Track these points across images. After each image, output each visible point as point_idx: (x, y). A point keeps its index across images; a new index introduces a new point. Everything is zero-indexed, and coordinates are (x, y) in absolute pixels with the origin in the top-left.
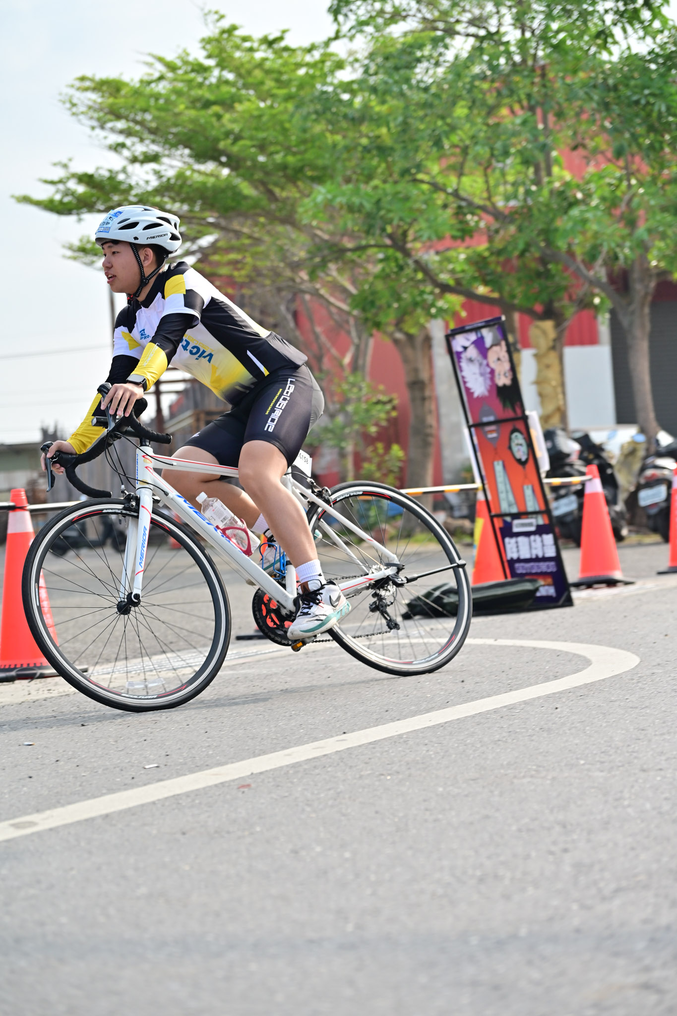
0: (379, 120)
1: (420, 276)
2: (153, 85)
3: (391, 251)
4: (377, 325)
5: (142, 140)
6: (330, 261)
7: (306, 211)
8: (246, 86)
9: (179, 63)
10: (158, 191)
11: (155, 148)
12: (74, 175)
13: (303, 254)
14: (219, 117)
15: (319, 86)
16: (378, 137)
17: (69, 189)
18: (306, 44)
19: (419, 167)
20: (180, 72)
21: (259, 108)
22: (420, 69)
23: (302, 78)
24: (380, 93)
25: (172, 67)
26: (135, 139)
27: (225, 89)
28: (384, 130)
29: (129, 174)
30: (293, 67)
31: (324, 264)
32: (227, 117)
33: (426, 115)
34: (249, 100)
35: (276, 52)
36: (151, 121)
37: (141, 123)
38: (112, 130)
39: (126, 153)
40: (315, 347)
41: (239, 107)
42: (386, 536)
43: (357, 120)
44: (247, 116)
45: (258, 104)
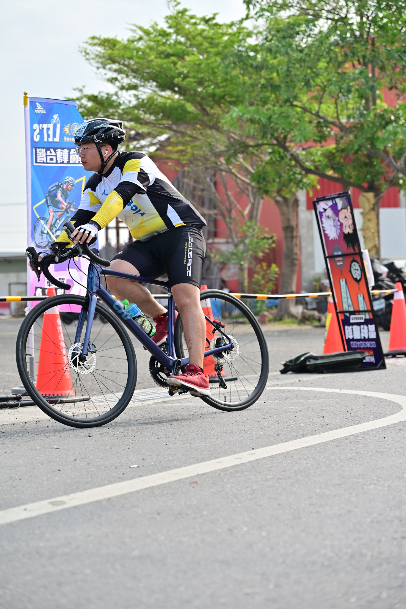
0: (272, 68)
1: (293, 163)
2: (135, 43)
3: (276, 148)
4: (266, 192)
5: (127, 76)
6: (239, 153)
7: (226, 123)
8: (191, 46)
9: (151, 30)
10: (136, 107)
11: (135, 81)
12: (85, 96)
13: (223, 148)
14: (175, 63)
15: (236, 47)
16: (272, 79)
17: (82, 104)
18: (228, 22)
19: (296, 98)
20: (152, 36)
21: (200, 60)
22: (298, 38)
23: (226, 41)
24: (273, 53)
25: (147, 33)
26: (124, 76)
27: (179, 47)
28: (275, 74)
29: (119, 96)
30: (220, 35)
31: (236, 153)
32: (180, 63)
33: (301, 67)
34: (193, 54)
35: (210, 26)
36: (134, 65)
38: (110, 69)
39: (117, 84)
40: (227, 203)
41: (187, 58)
42: (267, 319)
43: (259, 68)
44: (192, 64)
45: (199, 57)
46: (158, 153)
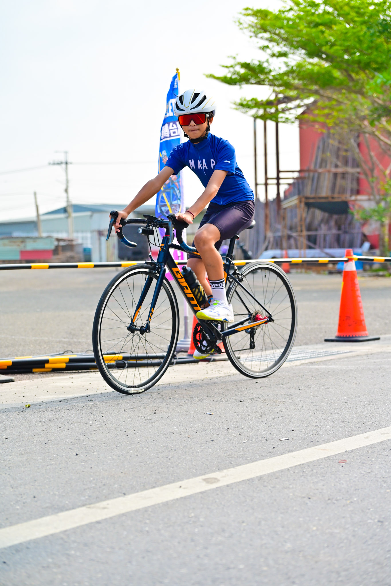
2: (286, 13)
5: (278, 44)
6: (383, 116)
7: (370, 89)
8: (339, 15)
10: (286, 74)
11: (285, 49)
12: (239, 63)
13: (367, 112)
14: (323, 32)
15: (381, 16)
17: (236, 71)
20: (302, 6)
21: (346, 28)
23: (372, 11)
25: (297, 4)
26: (274, 44)
27: (327, 17)
29: (270, 63)
30: (367, 5)
31: (380, 116)
32: (327, 32)
34: (340, 23)
36: (284, 34)
37: (278, 35)
38: (262, 38)
39: (269, 51)
40: (370, 164)
41: (335, 27)
44: (339, 33)
45: (345, 26)
46: (306, 116)
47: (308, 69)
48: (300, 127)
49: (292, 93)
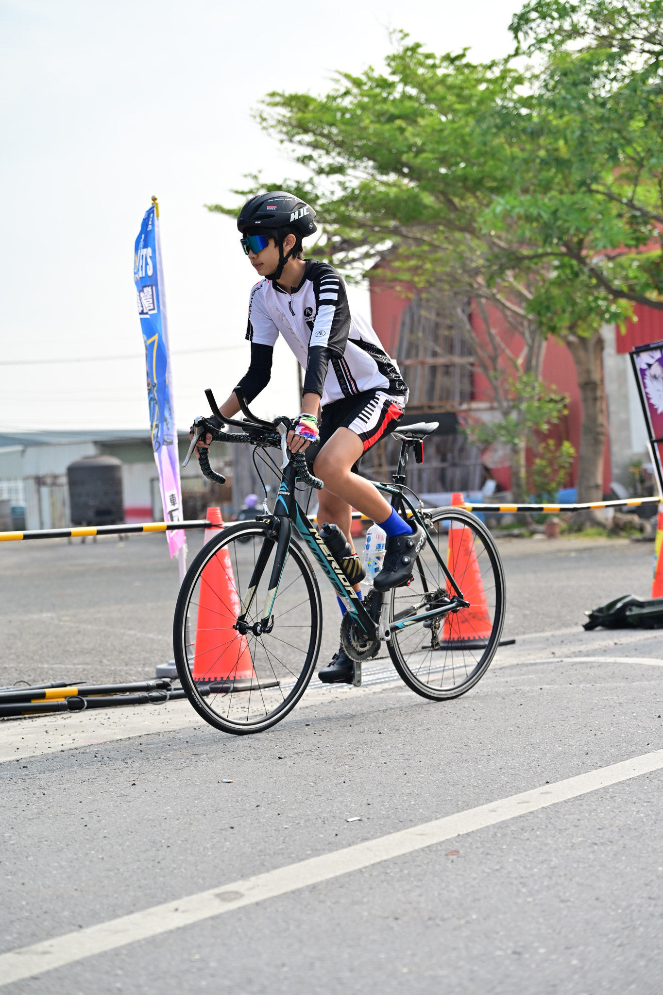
0: (556, 133)
1: (594, 281)
2: (339, 100)
3: (566, 259)
4: (553, 329)
5: (328, 153)
6: (508, 268)
7: (485, 222)
8: (428, 101)
9: (364, 79)
10: (343, 201)
11: (340, 160)
12: (263, 185)
13: (481, 262)
14: (402, 130)
15: (499, 101)
16: (556, 150)
18: (488, 62)
19: (596, 179)
20: (366, 88)
21: (441, 122)
22: (596, 84)
23: (482, 93)
24: (558, 108)
25: (358, 83)
26: (322, 152)
27: (408, 104)
28: (561, 143)
29: (316, 185)
30: (473, 83)
31: (502, 269)
32: (410, 130)
33: (602, 129)
34: (431, 115)
35: (457, 69)
36: (337, 135)
37: (328, 136)
38: (300, 143)
39: (312, 165)
40: (490, 349)
41: (422, 122)
42: (558, 530)
43: (535, 134)
44: (429, 130)
45: (440, 120)
46: (379, 271)
47: (381, 192)
48: (372, 291)
49: (356, 234)
